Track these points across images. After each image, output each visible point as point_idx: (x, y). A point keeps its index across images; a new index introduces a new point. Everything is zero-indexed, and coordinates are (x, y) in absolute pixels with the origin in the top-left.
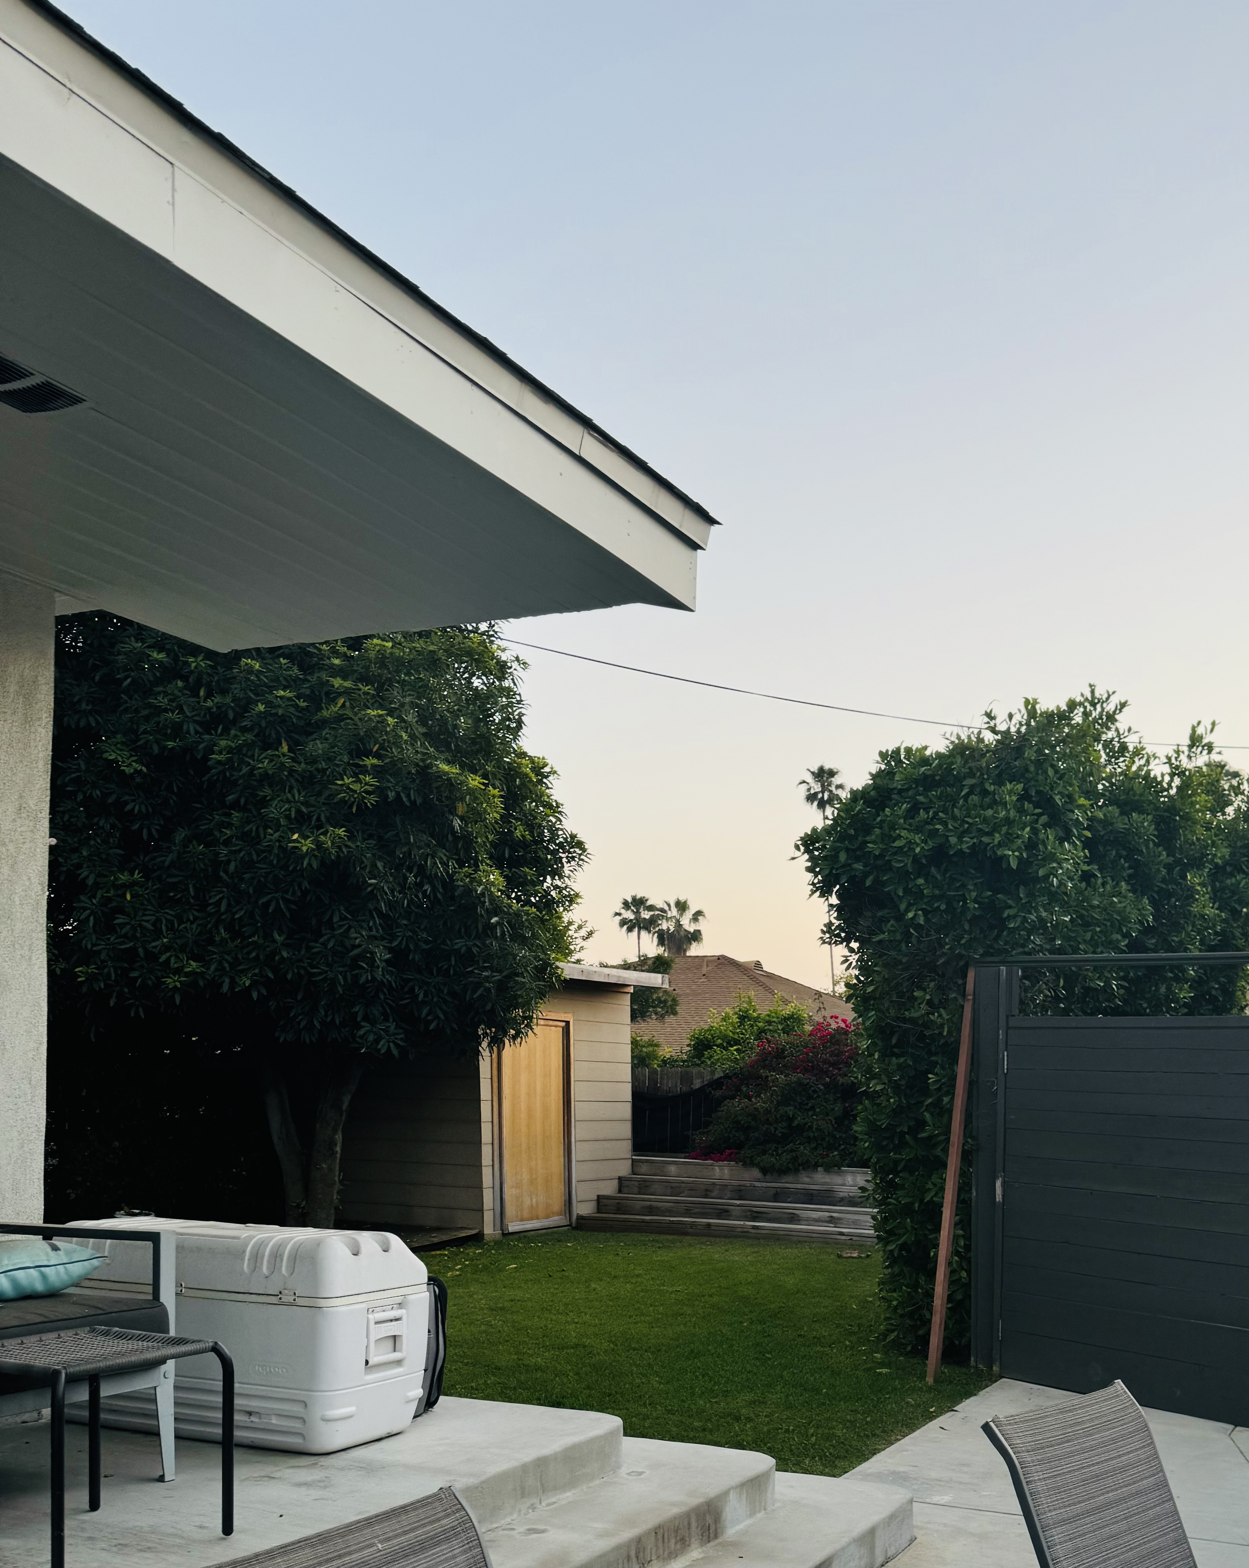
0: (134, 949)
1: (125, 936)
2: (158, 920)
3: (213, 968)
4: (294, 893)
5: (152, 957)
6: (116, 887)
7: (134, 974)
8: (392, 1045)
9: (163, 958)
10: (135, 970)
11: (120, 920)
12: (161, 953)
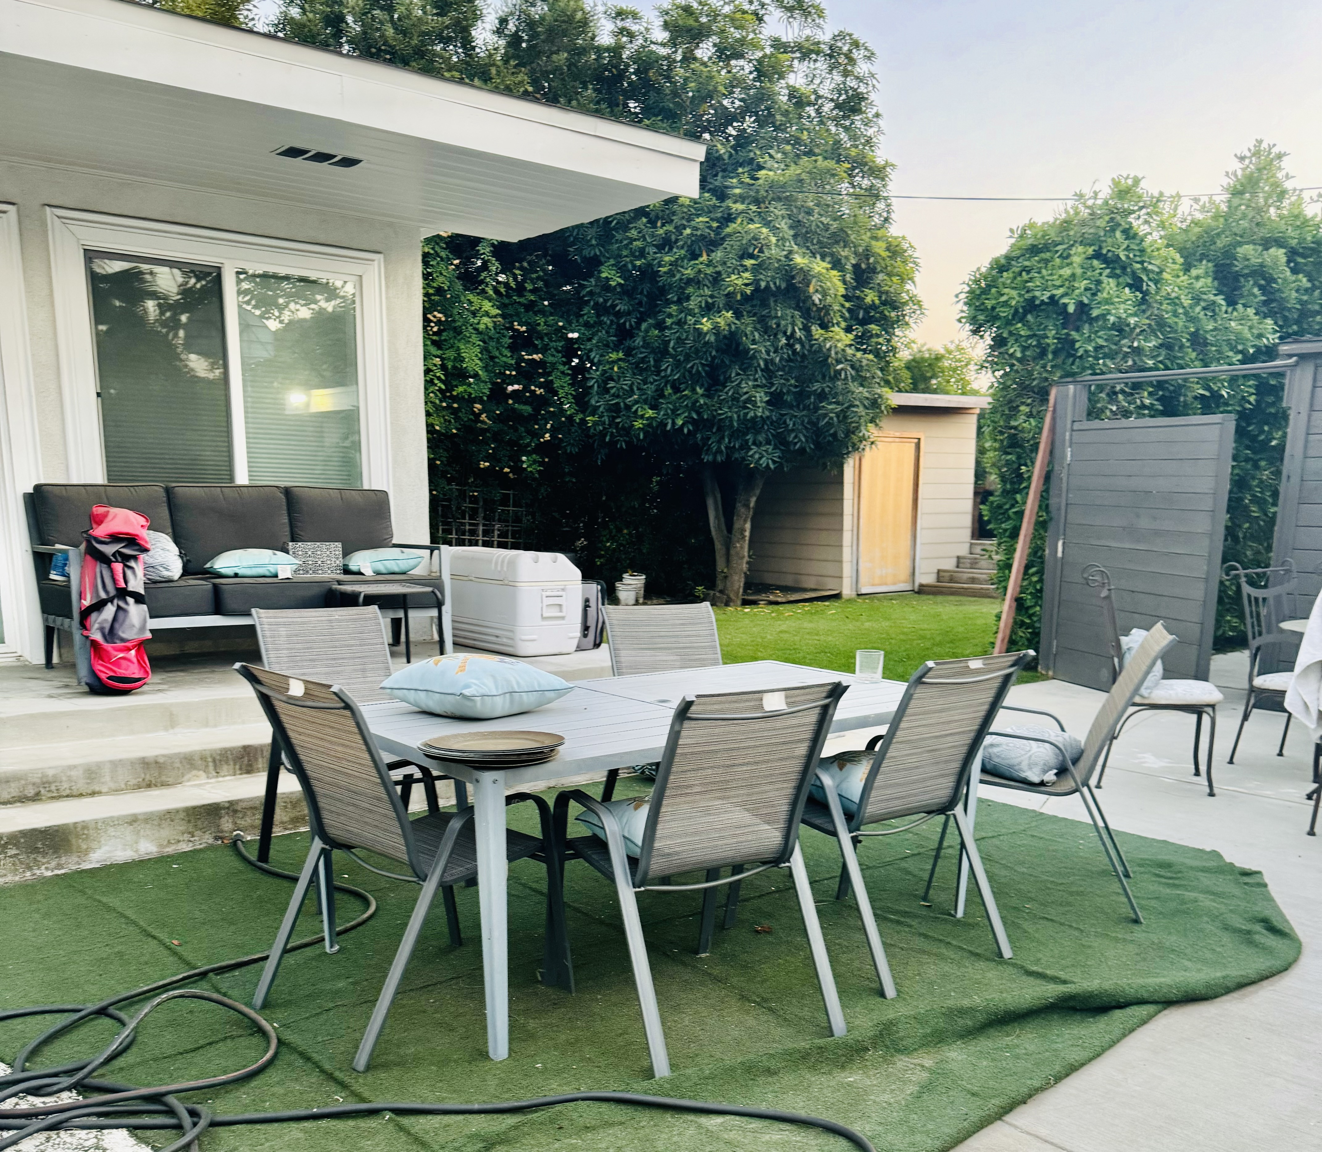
0: (618, 404)
1: (613, 395)
2: (633, 383)
3: (662, 413)
4: (706, 360)
5: (628, 408)
6: (608, 362)
7: (618, 420)
8: (770, 461)
9: (634, 408)
10: (619, 417)
11: (611, 384)
12: (633, 405)
